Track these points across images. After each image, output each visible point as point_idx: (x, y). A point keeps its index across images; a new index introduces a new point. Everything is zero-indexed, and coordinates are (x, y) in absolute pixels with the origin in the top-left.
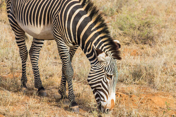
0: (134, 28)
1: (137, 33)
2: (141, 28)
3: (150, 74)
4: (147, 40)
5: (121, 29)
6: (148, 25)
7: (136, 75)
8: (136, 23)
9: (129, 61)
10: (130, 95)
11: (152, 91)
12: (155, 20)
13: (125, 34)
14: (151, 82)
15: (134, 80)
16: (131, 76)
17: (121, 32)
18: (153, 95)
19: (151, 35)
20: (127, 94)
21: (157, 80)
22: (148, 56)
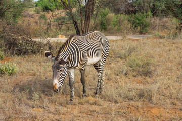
0: (139, 66)
1: (141, 69)
2: (144, 66)
3: (149, 95)
4: (148, 73)
5: (131, 67)
6: (148, 64)
7: (141, 96)
8: (140, 63)
9: (136, 87)
10: (137, 108)
11: (151, 105)
12: (152, 61)
13: (134, 70)
14: (150, 100)
15: (140, 99)
16: (137, 96)
17: (131, 69)
18: (152, 108)
19: (150, 70)
20: (135, 107)
21: (154, 99)
22: (148, 83)
